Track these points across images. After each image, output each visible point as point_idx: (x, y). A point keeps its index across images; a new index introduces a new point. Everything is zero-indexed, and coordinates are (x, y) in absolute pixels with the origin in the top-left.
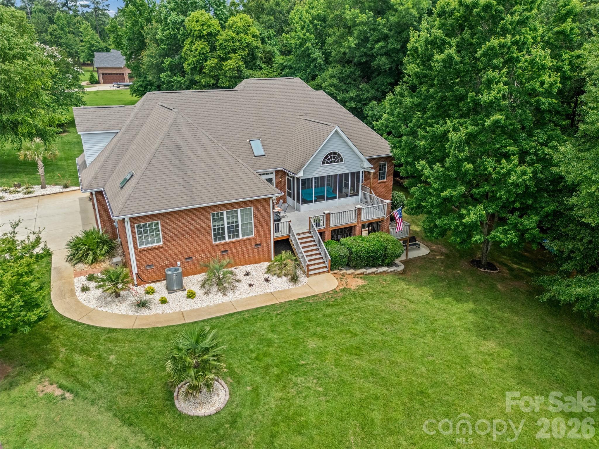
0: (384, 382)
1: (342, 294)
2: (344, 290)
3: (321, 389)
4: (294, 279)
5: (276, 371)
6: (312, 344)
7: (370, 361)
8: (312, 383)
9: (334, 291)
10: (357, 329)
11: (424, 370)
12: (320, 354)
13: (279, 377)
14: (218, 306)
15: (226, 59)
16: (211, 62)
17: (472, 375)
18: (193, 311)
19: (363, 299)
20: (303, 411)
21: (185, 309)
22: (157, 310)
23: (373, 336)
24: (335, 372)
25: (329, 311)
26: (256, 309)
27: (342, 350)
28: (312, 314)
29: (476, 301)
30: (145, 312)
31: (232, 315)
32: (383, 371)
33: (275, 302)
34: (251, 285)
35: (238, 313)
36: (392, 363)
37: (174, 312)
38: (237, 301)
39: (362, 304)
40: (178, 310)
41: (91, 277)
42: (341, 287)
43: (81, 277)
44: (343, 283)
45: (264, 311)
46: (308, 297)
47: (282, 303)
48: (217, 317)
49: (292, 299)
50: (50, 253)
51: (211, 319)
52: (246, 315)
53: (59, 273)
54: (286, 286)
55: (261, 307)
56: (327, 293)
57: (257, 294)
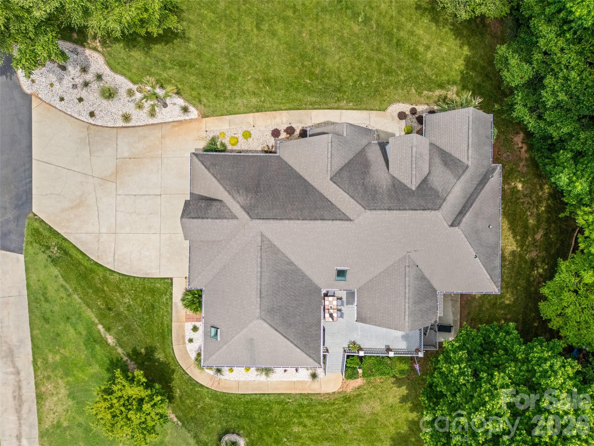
1: (336, 396)
2: (340, 393)
4: (314, 375)
9: (334, 393)
14: (261, 382)
18: (246, 383)
19: (349, 401)
21: (242, 380)
22: (226, 377)
25: (320, 408)
26: (279, 394)
30: (219, 377)
31: (264, 394)
33: (293, 392)
34: (285, 371)
35: (269, 394)
37: (235, 381)
38: (272, 382)
39: (345, 405)
40: (237, 379)
41: (195, 329)
42: (341, 390)
43: (189, 323)
44: (345, 385)
45: (282, 397)
46: (314, 394)
47: (296, 394)
48: (256, 394)
49: (303, 392)
50: (171, 279)
51: (252, 394)
52: (272, 398)
53: (177, 312)
54: (308, 379)
55: (282, 394)
56: (328, 394)
57: (286, 380)
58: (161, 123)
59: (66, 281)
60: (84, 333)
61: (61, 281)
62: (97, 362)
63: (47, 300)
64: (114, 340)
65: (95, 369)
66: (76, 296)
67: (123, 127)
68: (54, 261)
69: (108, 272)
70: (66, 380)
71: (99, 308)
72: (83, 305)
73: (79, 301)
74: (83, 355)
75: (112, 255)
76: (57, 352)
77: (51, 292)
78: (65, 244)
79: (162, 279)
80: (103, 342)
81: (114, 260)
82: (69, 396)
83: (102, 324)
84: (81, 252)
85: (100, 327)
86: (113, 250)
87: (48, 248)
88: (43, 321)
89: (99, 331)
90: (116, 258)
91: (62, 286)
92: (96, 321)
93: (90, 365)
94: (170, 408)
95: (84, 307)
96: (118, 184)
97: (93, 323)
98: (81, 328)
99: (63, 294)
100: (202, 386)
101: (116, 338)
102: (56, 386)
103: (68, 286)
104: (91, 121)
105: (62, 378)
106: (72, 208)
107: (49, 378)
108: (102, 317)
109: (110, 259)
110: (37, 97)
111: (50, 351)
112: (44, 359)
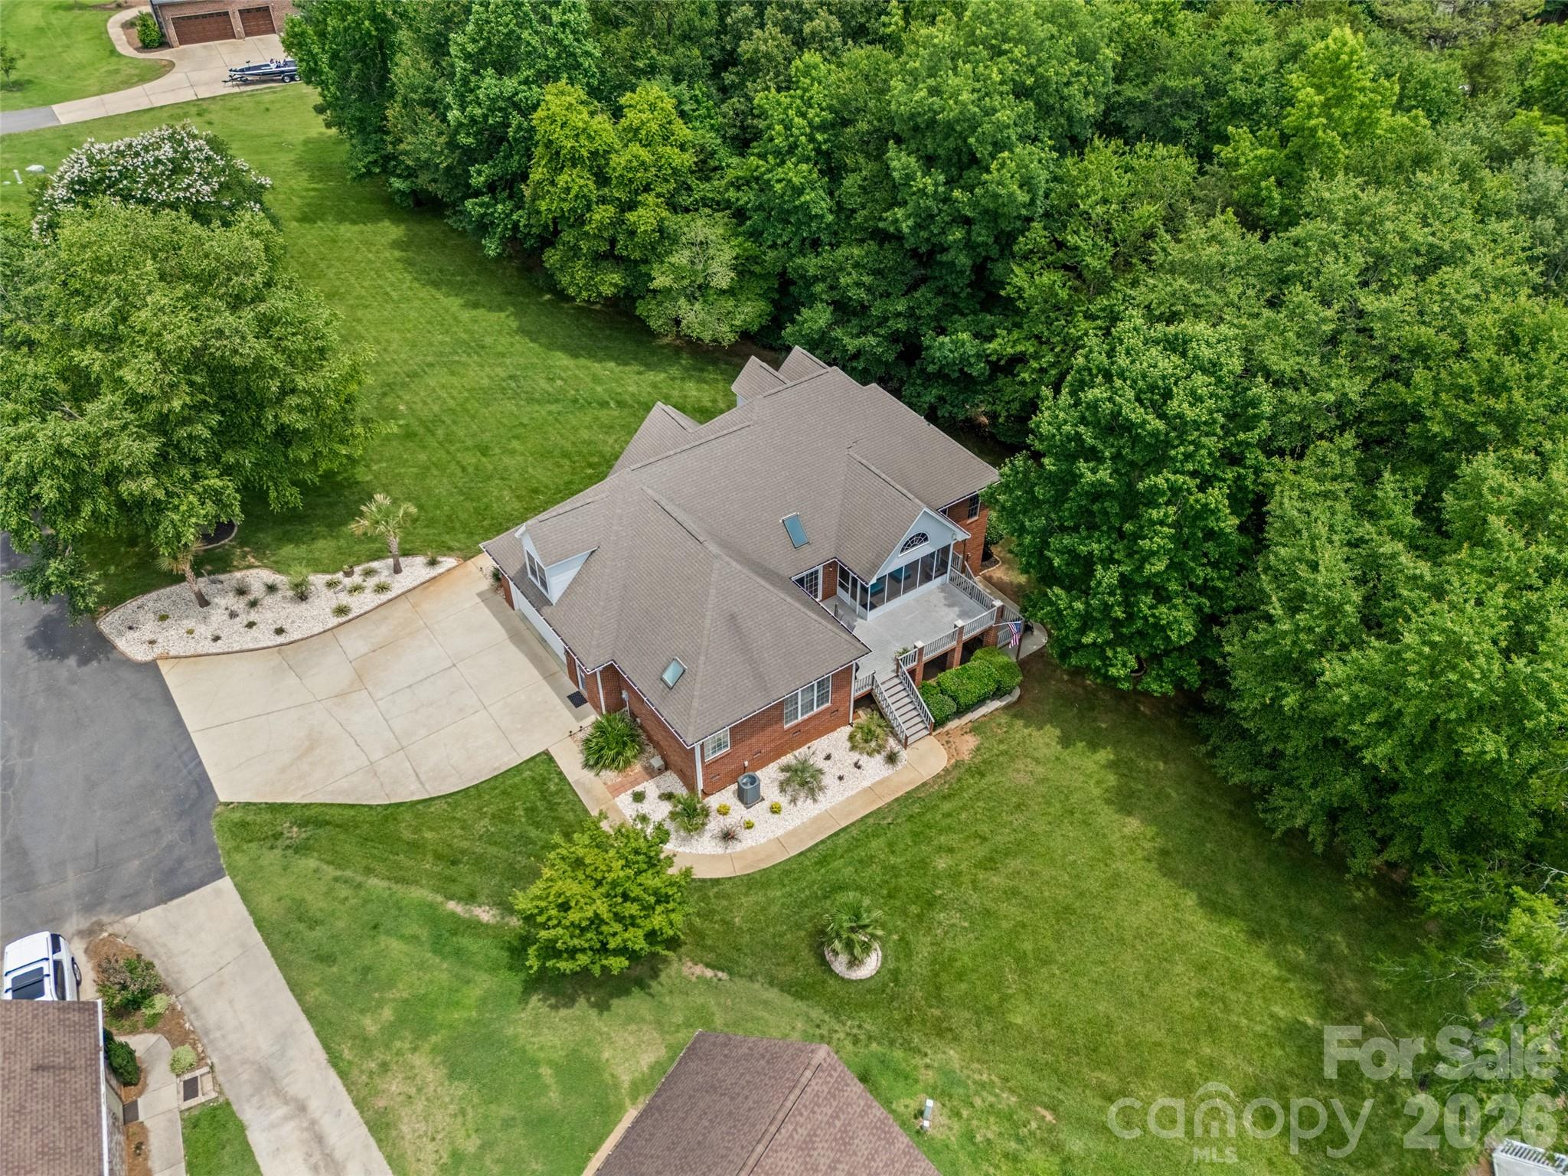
0: (1029, 903)
1: (955, 774)
2: (956, 766)
3: (966, 924)
4: (892, 759)
5: (914, 909)
6: (942, 863)
7: (1007, 877)
8: (956, 918)
9: (946, 770)
10: (984, 829)
11: (1067, 878)
12: (955, 876)
13: (920, 917)
14: (815, 820)
15: (632, 206)
16: (602, 214)
17: (1117, 875)
18: (793, 833)
19: (982, 775)
20: (958, 956)
21: (780, 833)
22: (748, 841)
23: (1003, 838)
24: (974, 899)
25: (947, 806)
26: (862, 819)
27: (975, 866)
28: (929, 816)
29: (1117, 744)
30: (736, 847)
31: (836, 834)
32: (1026, 889)
33: (880, 804)
34: (841, 778)
35: (844, 830)
36: (1032, 873)
37: (770, 841)
38: (833, 809)
39: (983, 783)
40: (771, 836)
41: (639, 797)
42: (953, 761)
43: (622, 796)
44: (953, 751)
45: (871, 821)
46: (917, 788)
47: (889, 804)
48: (822, 842)
49: (898, 795)
50: (546, 753)
51: (817, 845)
52: (855, 832)
53: (588, 792)
54: (885, 771)
55: (867, 816)
56: (938, 776)
57: (853, 793)
58: (403, 594)
59: (339, 867)
60: (424, 933)
61: (331, 872)
62: (478, 967)
63: (314, 923)
64: (494, 911)
65: (483, 983)
66: (374, 883)
67: (341, 625)
68: (301, 849)
69: (420, 807)
70: (427, 1047)
71: (430, 875)
72: (395, 887)
73: (384, 884)
74: (442, 972)
75: (414, 778)
76: (381, 1003)
77: (316, 903)
78: (313, 812)
79: (527, 762)
80: (474, 927)
81: (421, 783)
82: (451, 1076)
83: (451, 898)
84: (352, 806)
85: (452, 905)
86: (411, 772)
87: (277, 836)
88: (320, 966)
89: (453, 914)
90: (423, 778)
91: (336, 879)
92: (439, 898)
93: (468, 982)
94: (686, 959)
95: (399, 889)
96: (370, 689)
97: (431, 906)
98: (413, 928)
99: (344, 892)
100: (716, 882)
101: (495, 904)
102: (410, 1074)
103: (349, 873)
104: (281, 639)
105: (415, 1049)
106: (299, 758)
107: (384, 1067)
108: (446, 885)
109: (414, 786)
110: (167, 657)
111: (362, 1012)
112: (354, 1037)
